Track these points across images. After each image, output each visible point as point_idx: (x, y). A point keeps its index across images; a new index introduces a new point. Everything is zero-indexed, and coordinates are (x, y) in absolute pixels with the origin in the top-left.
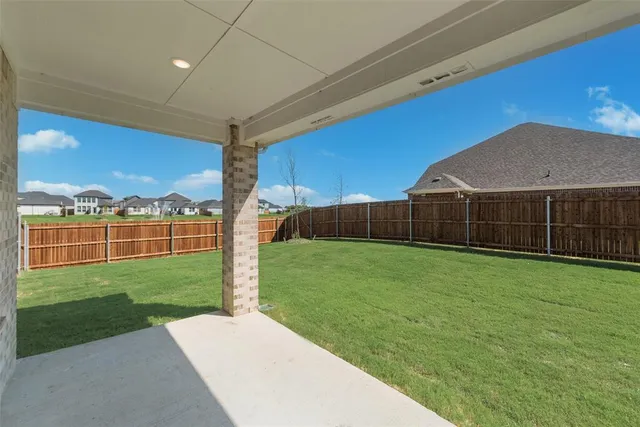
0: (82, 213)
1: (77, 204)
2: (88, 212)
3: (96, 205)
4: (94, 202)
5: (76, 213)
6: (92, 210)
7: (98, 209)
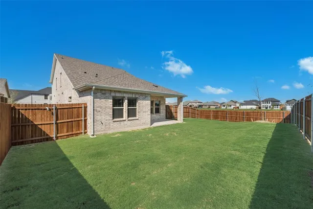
0: (265, 108)
1: (262, 105)
2: (267, 108)
3: (270, 105)
4: (269, 103)
5: (262, 108)
6: (269, 107)
7: (271, 106)
